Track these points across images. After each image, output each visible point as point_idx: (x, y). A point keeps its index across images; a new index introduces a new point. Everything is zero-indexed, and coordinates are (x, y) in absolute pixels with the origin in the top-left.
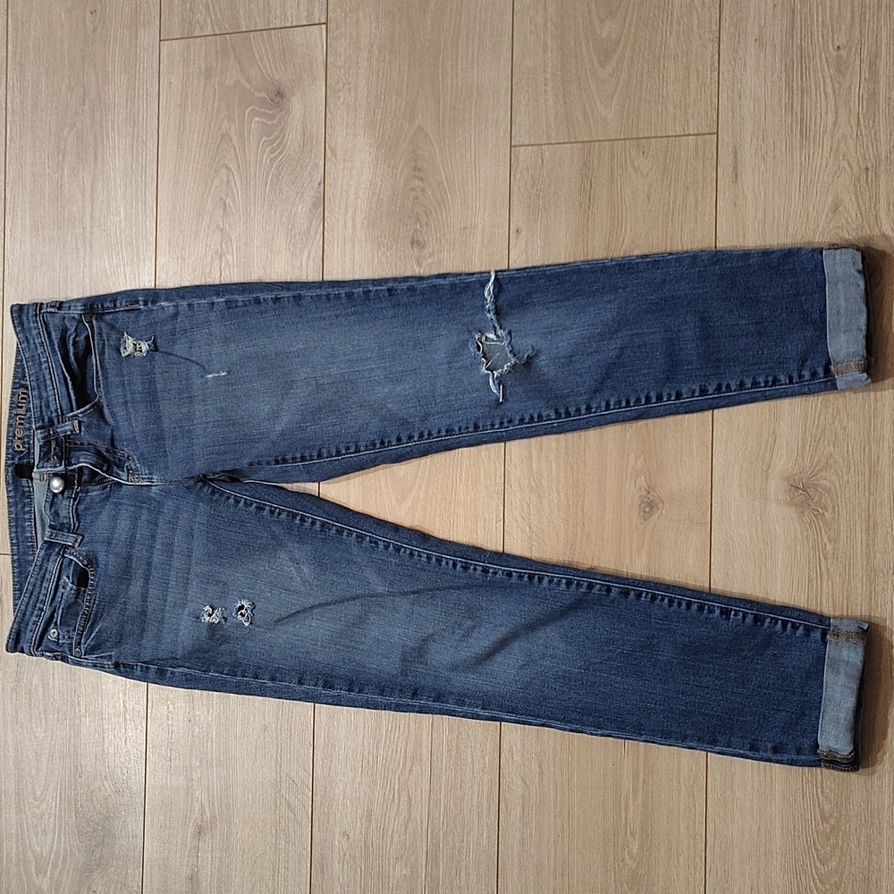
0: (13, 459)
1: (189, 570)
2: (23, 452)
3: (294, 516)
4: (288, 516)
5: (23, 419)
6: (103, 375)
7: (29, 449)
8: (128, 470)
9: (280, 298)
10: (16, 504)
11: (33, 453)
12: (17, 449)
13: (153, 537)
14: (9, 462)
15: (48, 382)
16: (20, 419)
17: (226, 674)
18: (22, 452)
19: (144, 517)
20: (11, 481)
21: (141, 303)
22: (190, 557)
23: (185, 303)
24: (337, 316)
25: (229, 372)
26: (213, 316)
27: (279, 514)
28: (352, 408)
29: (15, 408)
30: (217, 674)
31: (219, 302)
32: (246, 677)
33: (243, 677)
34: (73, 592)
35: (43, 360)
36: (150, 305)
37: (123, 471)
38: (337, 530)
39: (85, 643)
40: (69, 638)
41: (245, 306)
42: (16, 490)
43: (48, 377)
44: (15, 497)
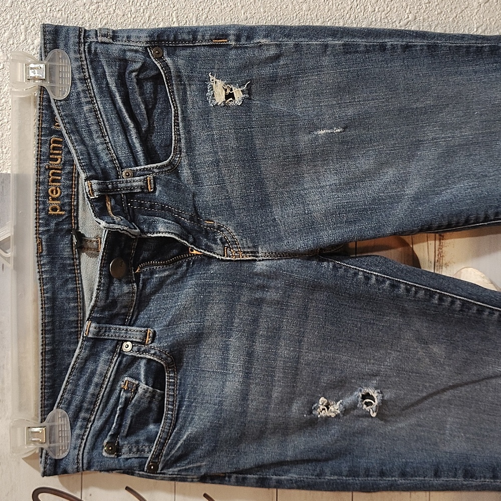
0: (47, 225)
1: (298, 358)
2: (62, 215)
3: (432, 294)
4: (425, 294)
5: (59, 175)
6: (185, 127)
7: (70, 211)
8: (223, 243)
9: (411, 46)
10: (52, 280)
11: (77, 217)
12: (51, 212)
13: (255, 321)
14: (41, 229)
15: (94, 128)
16: (53, 174)
17: (346, 476)
18: (59, 216)
19: (244, 299)
20: (44, 253)
21: (232, 37)
22: (300, 342)
23: (291, 43)
24: (476, 72)
25: (345, 128)
26: (326, 61)
27: (416, 293)
28: (489, 172)
29: (45, 161)
30: (336, 477)
31: (334, 45)
32: (371, 476)
33: (367, 476)
34: (148, 395)
35: (83, 100)
36: (243, 42)
37: (216, 243)
38: (478, 310)
39: (167, 454)
40: (138, 450)
41: (367, 51)
42: (52, 262)
43: (92, 121)
44: (51, 272)
